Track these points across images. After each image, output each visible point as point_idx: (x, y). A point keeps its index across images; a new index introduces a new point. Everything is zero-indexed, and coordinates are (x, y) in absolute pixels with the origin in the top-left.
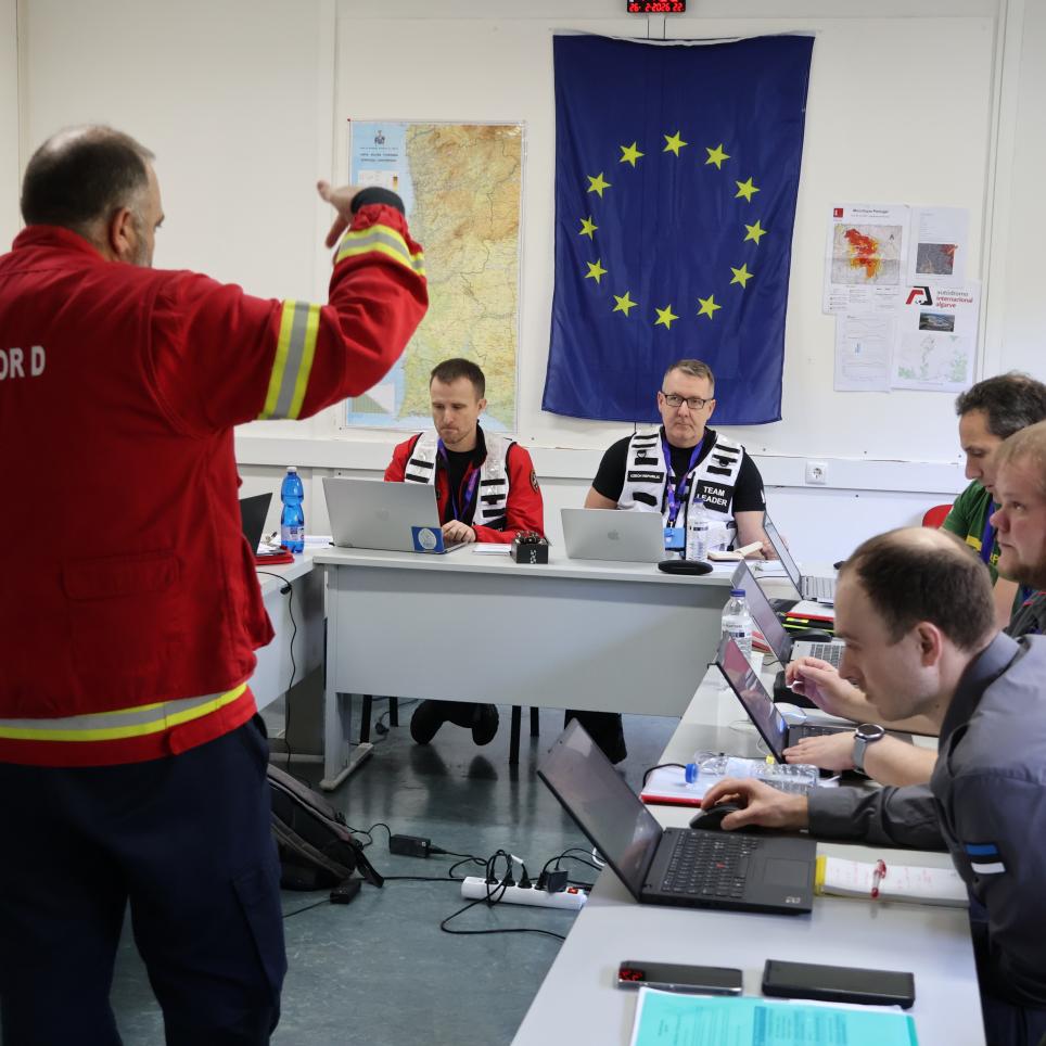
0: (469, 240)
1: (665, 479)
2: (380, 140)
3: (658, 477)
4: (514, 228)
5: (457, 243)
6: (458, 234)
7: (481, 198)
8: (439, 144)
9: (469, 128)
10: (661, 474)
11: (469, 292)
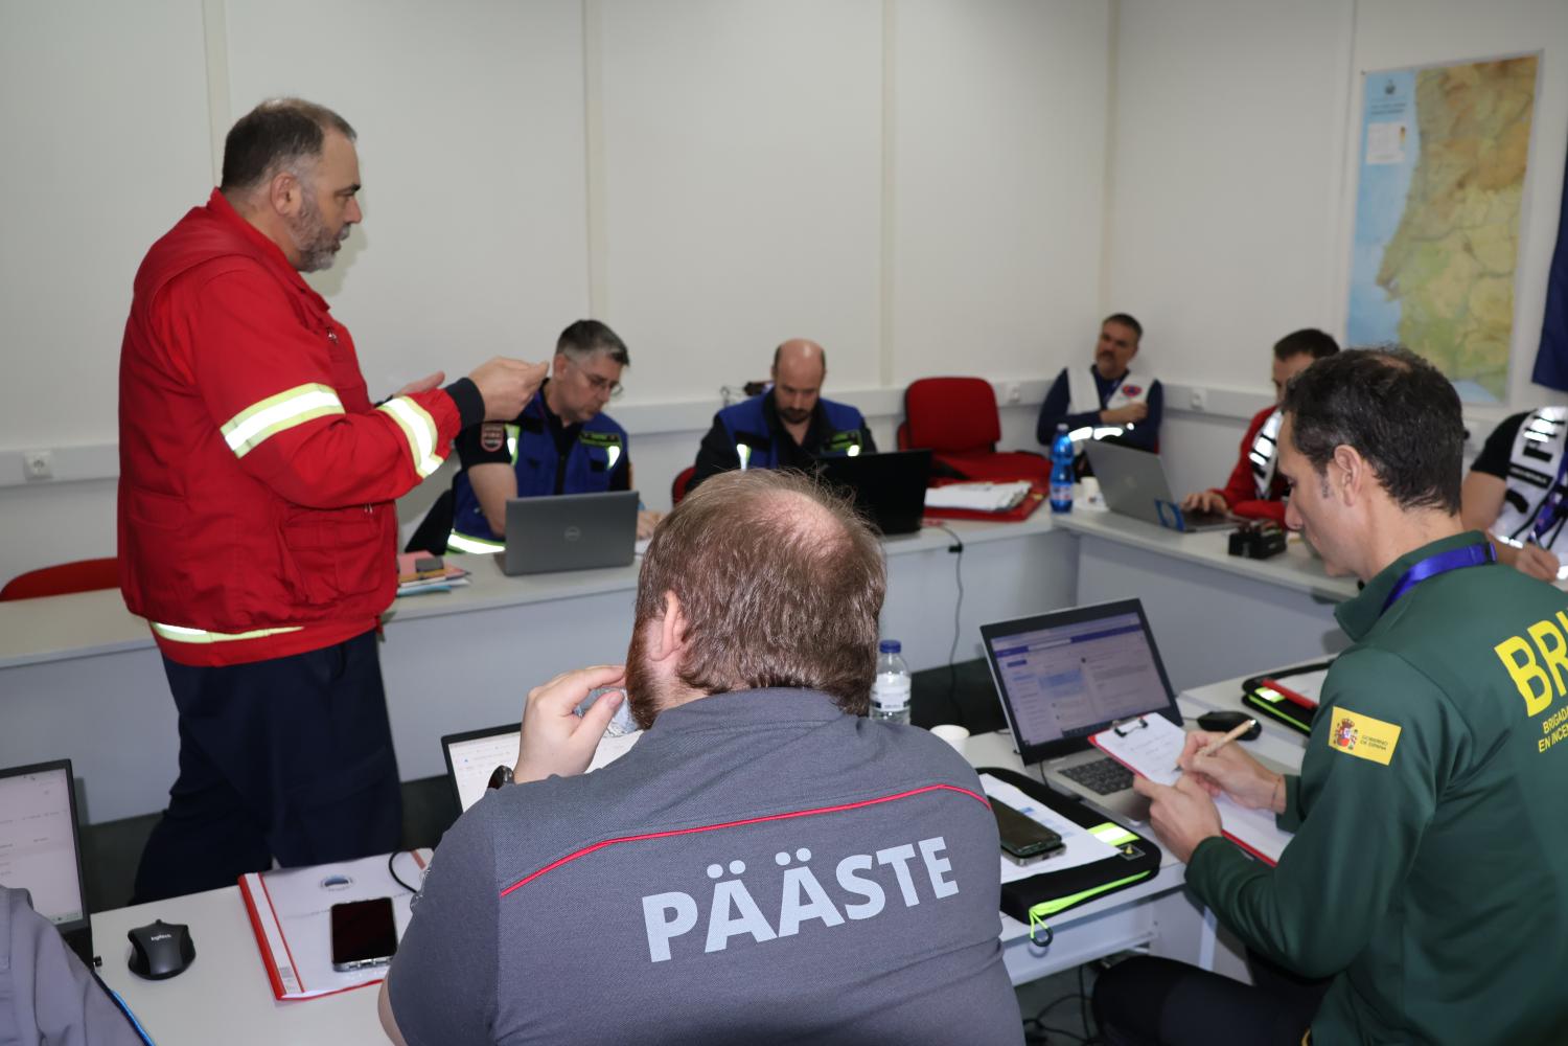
0: (1472, 192)
1: (1552, 485)
2: (1390, 90)
3: (1544, 481)
4: (1519, 176)
5: (1459, 195)
6: (1461, 185)
7: (1487, 144)
8: (1448, 86)
9: (1480, 66)
10: (1549, 479)
11: (1468, 248)
